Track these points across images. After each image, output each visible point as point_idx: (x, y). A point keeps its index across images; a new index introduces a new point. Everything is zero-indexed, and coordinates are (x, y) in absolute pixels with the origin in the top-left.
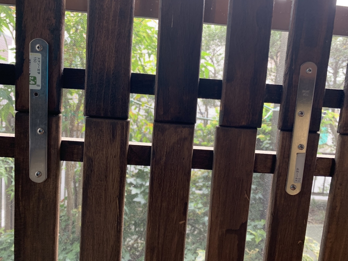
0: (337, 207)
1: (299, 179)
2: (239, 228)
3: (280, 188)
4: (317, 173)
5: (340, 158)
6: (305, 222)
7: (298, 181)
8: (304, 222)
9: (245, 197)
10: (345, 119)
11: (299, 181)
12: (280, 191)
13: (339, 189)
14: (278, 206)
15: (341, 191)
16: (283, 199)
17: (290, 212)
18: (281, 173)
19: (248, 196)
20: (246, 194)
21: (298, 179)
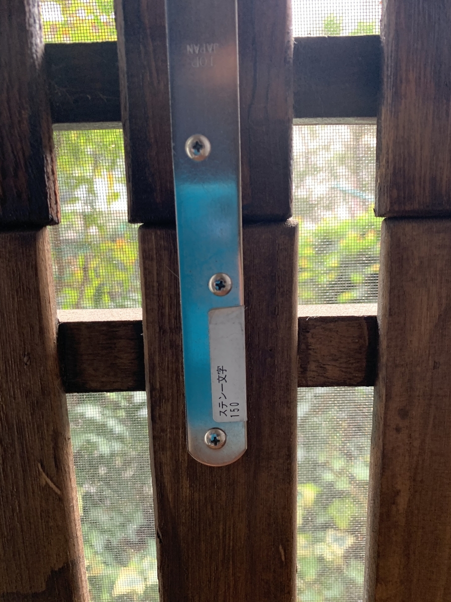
0: (398, 493)
1: (232, 408)
2: (44, 587)
3: (168, 445)
4: (315, 373)
5: (390, 315)
6: (283, 553)
7: (229, 413)
8: (280, 553)
9: (44, 483)
10: (391, 156)
11: (233, 413)
12: (169, 453)
13: (398, 430)
14: (172, 505)
15: (410, 436)
16: (186, 483)
17: (221, 523)
18: (161, 388)
19: (51, 480)
20: (44, 474)
21: (230, 407)
